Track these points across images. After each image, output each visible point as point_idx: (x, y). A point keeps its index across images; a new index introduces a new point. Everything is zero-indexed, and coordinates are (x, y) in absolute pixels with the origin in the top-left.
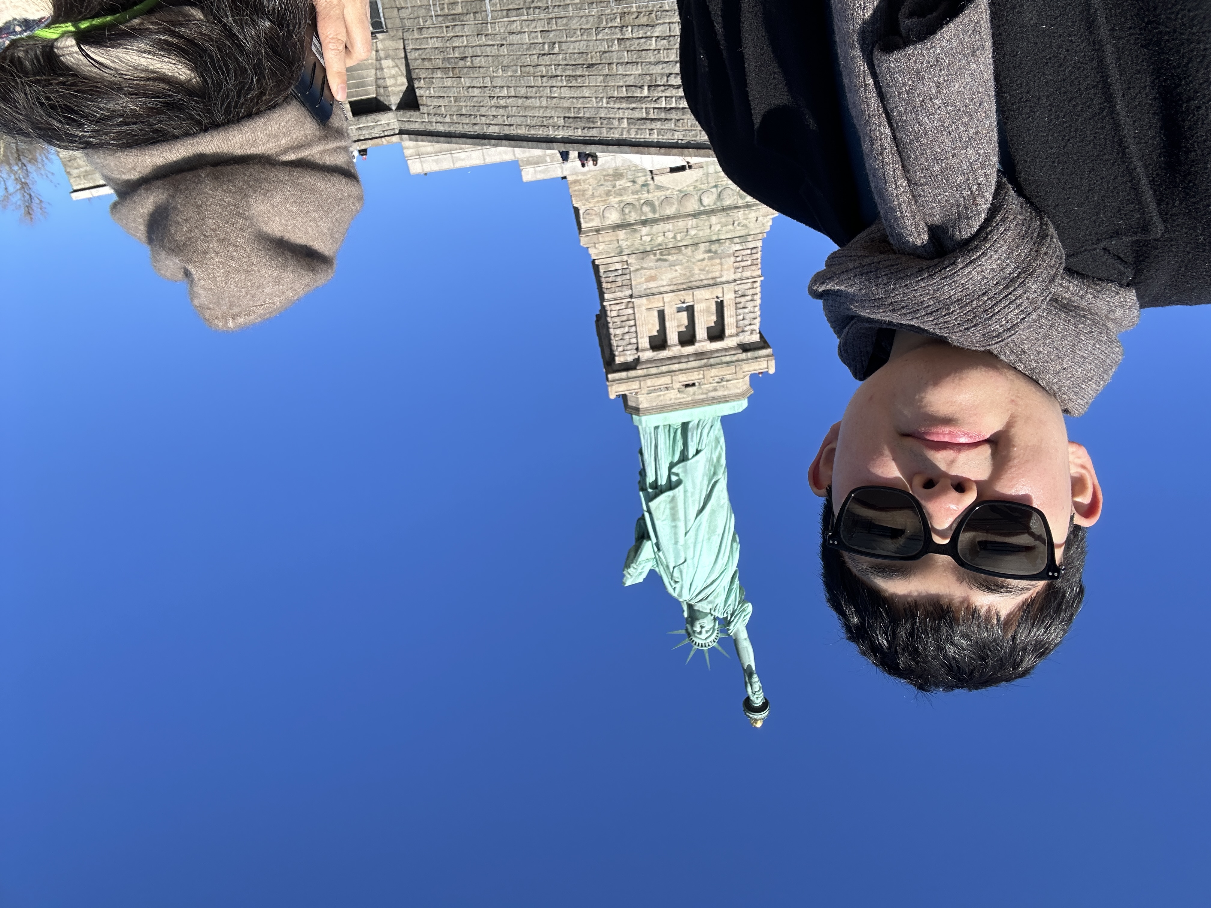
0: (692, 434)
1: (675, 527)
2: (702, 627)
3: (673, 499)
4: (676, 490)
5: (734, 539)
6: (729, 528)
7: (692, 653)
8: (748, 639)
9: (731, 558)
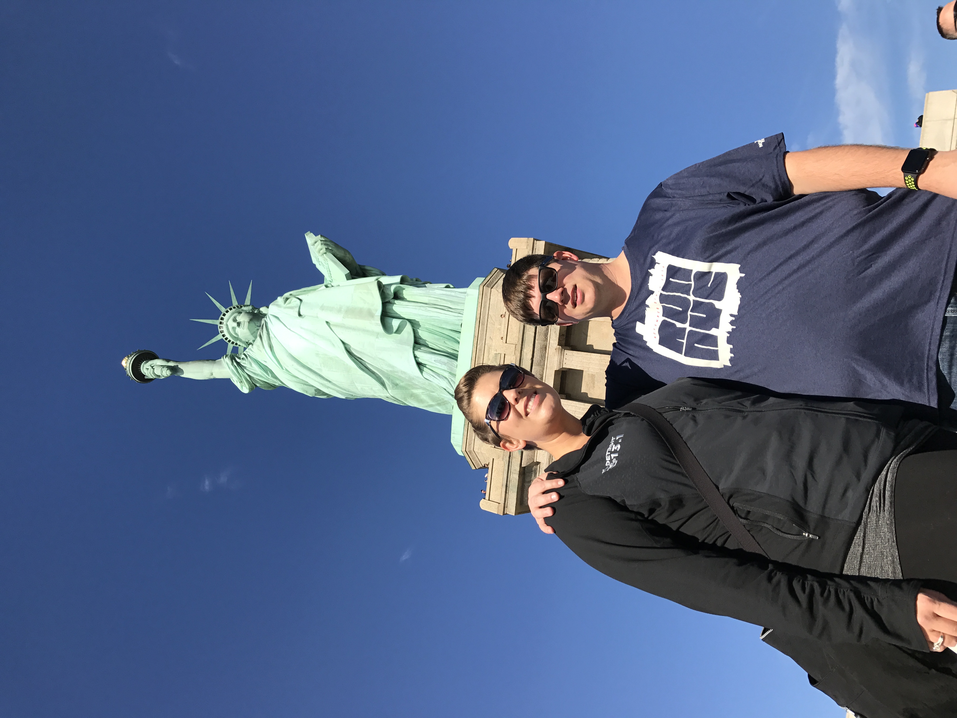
0: (445, 364)
1: (339, 311)
2: (239, 324)
3: (371, 314)
4: (379, 322)
5: (318, 391)
6: (328, 387)
7: (218, 304)
8: (212, 377)
9: (294, 379)
